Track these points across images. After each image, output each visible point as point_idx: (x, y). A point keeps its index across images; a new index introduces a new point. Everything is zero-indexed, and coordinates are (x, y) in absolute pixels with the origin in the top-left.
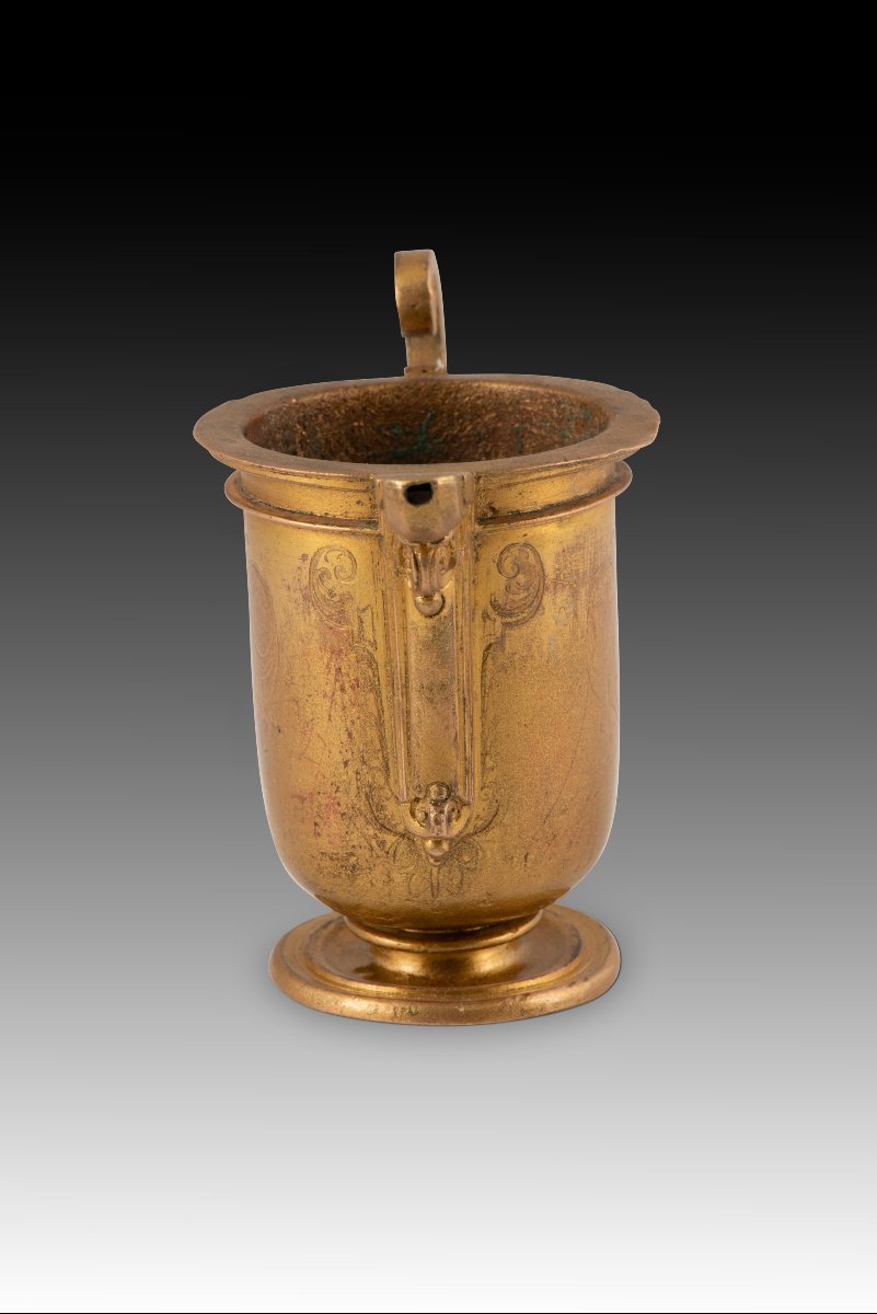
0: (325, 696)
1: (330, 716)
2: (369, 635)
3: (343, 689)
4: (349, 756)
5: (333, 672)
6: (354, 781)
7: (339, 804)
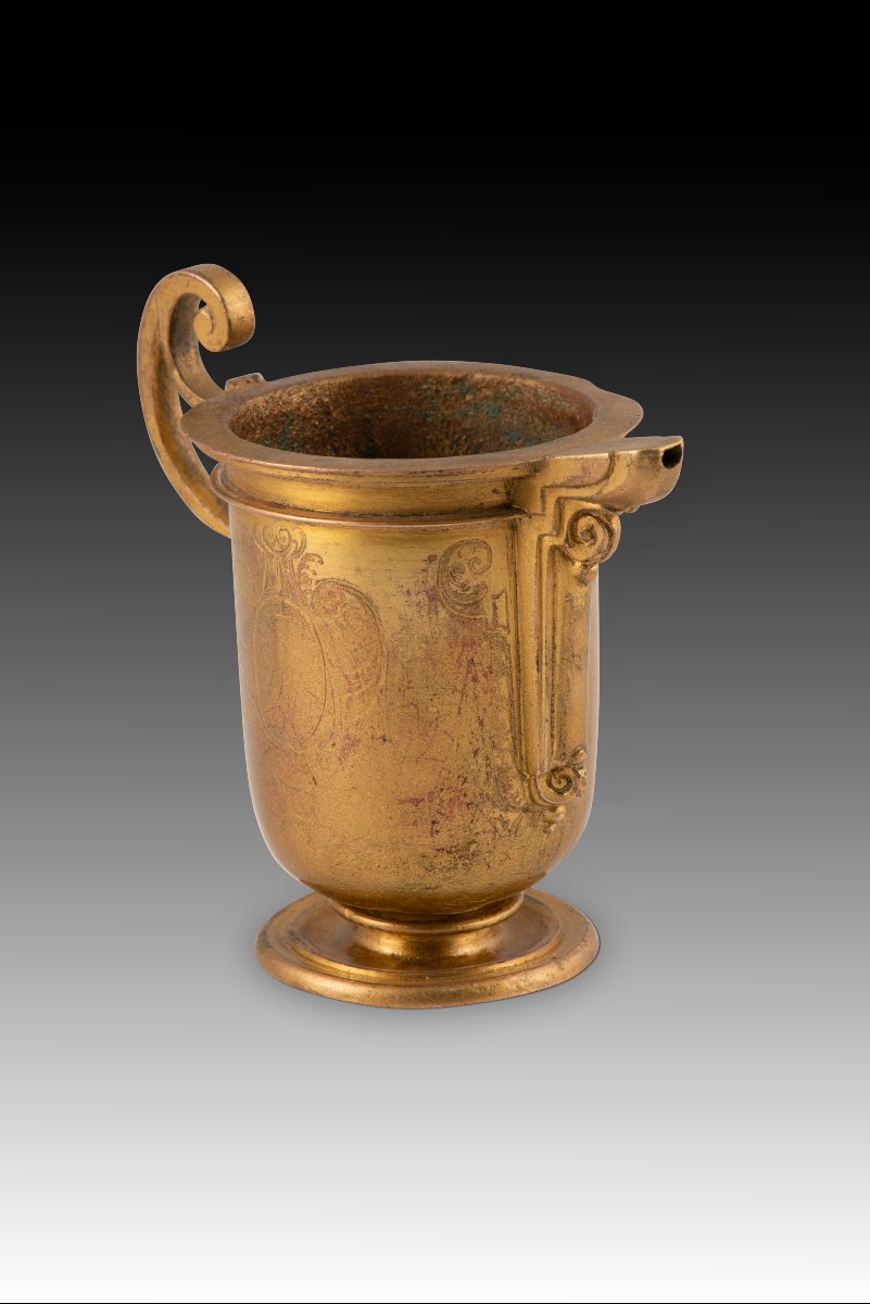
0: (454, 690)
1: (460, 709)
2: (502, 620)
3: (475, 680)
4: (479, 744)
5: (465, 664)
6: (484, 769)
7: (465, 795)
